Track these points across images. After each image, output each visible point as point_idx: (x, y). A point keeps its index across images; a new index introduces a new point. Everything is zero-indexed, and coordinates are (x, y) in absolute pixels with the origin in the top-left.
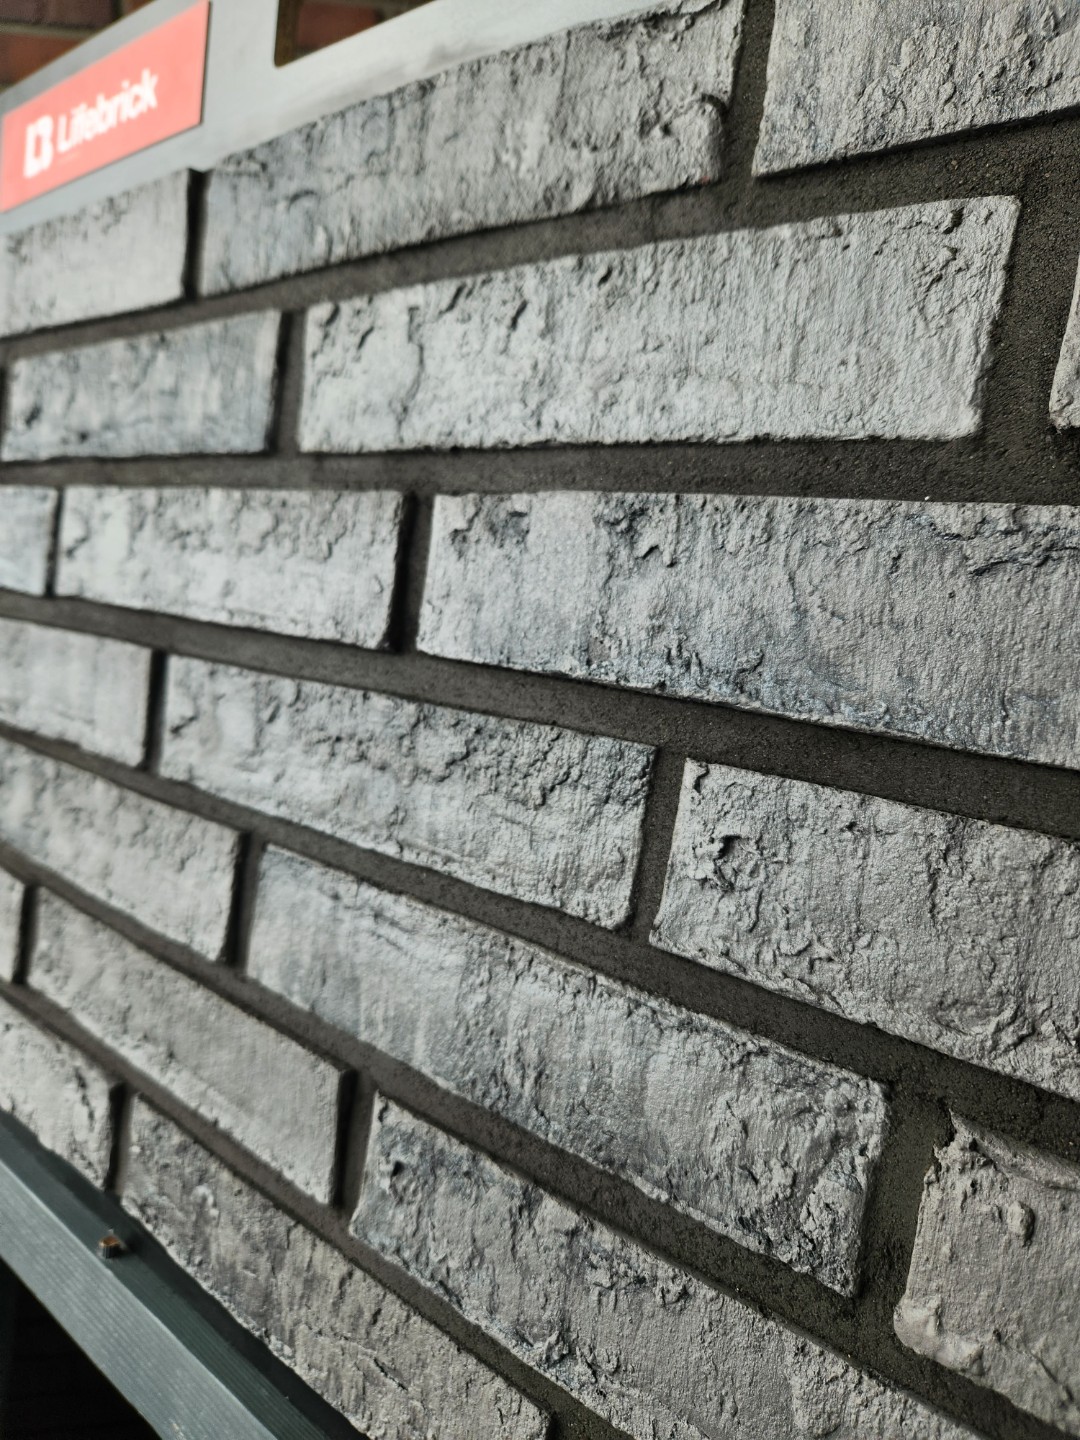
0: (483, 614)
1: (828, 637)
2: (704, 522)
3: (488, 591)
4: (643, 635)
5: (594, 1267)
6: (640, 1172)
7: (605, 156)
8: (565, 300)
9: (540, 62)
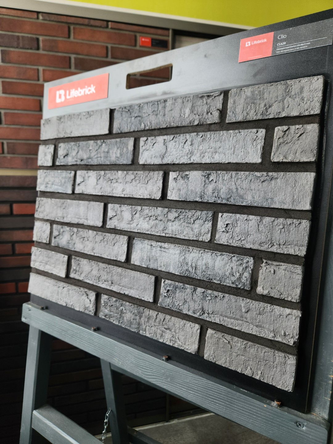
0: (181, 192)
1: (241, 192)
2: (221, 176)
3: (181, 188)
4: (211, 194)
5: (208, 297)
6: (215, 279)
7: (201, 117)
8: (194, 140)
9: (188, 100)
